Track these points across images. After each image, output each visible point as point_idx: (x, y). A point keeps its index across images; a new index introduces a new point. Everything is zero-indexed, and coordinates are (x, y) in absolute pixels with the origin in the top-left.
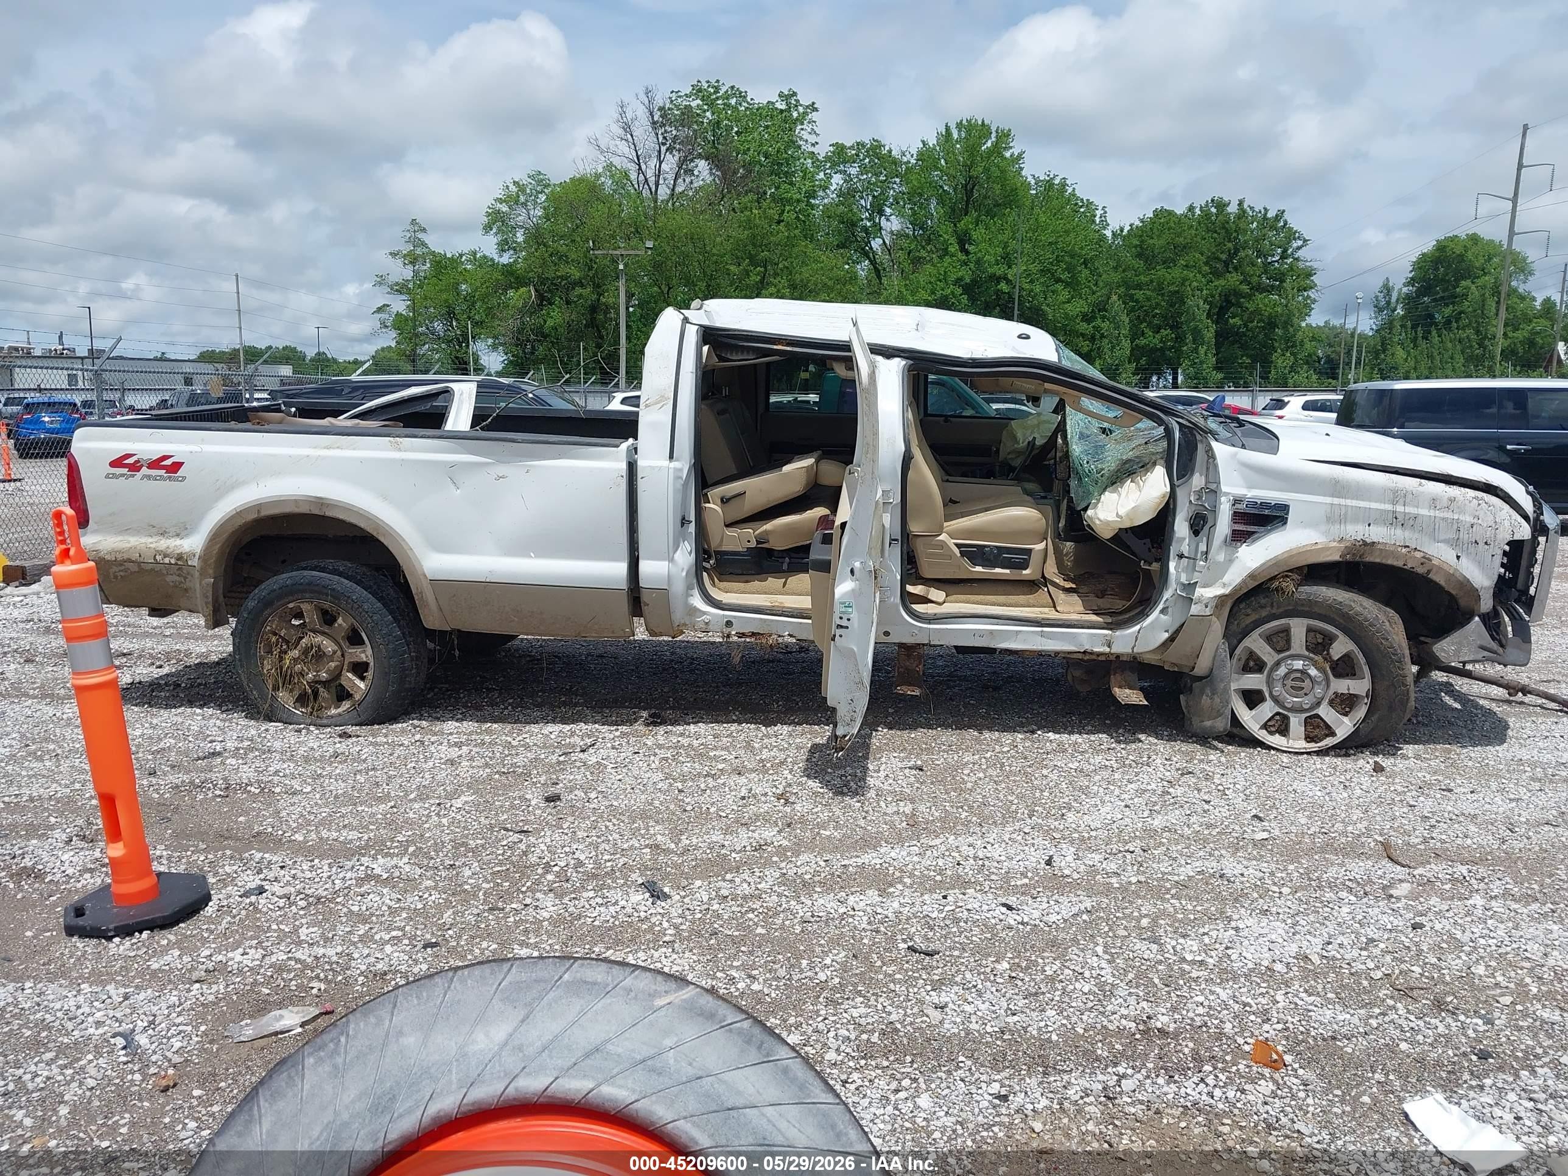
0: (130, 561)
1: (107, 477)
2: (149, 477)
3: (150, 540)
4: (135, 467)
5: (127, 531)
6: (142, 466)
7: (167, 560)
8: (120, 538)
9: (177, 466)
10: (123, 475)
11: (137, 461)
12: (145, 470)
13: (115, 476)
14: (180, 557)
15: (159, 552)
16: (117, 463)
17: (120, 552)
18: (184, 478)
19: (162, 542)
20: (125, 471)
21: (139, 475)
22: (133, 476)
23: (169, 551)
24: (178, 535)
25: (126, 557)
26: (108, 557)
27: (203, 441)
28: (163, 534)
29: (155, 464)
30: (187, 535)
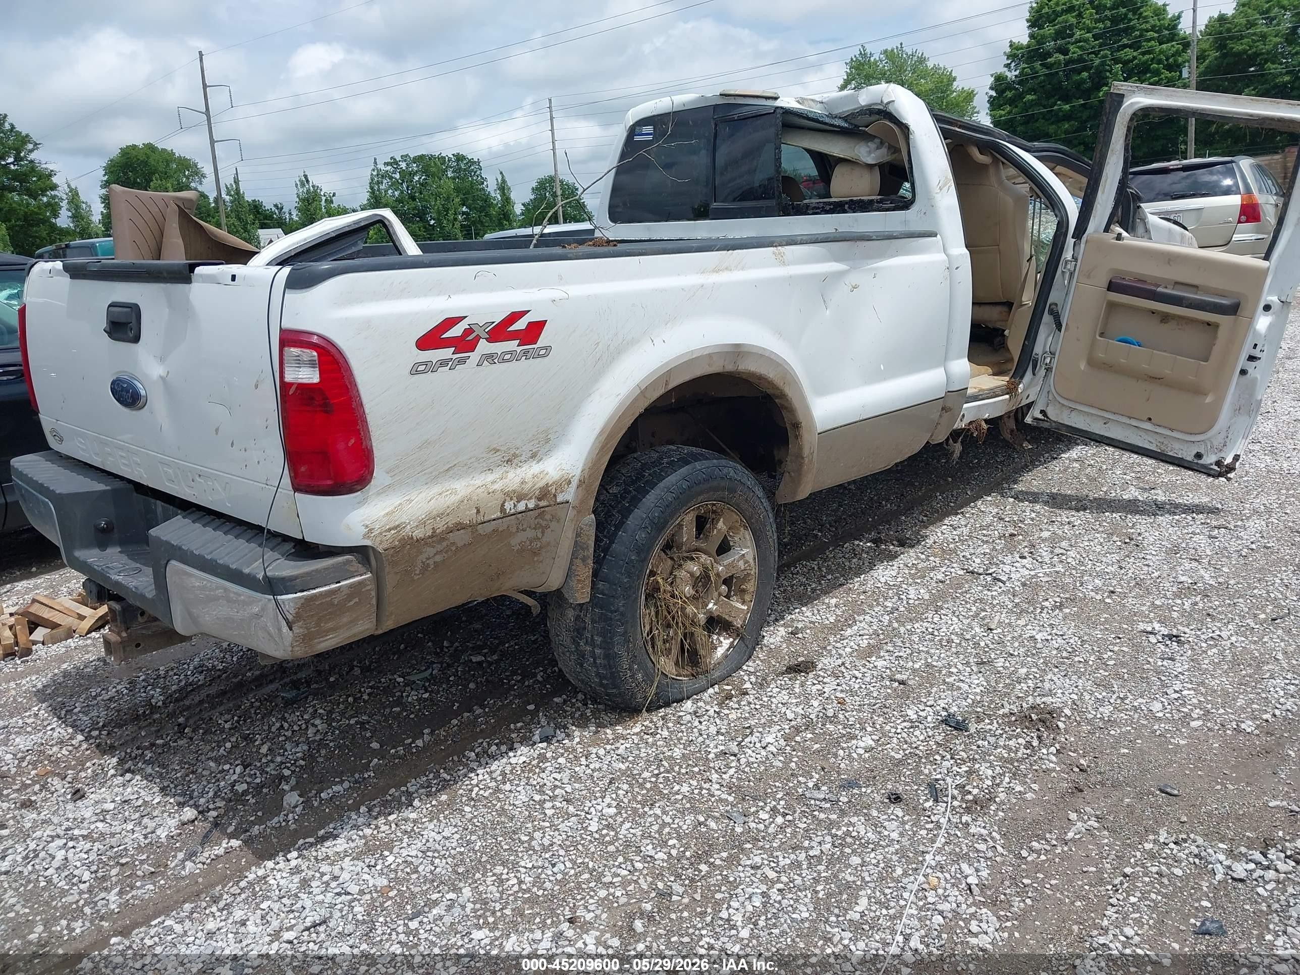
0: (460, 527)
1: (415, 371)
2: (490, 358)
3: (490, 477)
4: (466, 344)
5: (450, 471)
6: (478, 338)
7: (521, 507)
8: (436, 489)
9: (536, 328)
10: (443, 363)
11: (468, 331)
12: (484, 346)
13: (430, 367)
14: (544, 493)
15: (508, 495)
16: (430, 341)
17: (440, 515)
18: (548, 349)
19: (511, 475)
20: (447, 353)
21: (474, 356)
22: (462, 361)
23: (527, 487)
24: (533, 456)
25: (452, 520)
26: (418, 534)
27: (561, 279)
28: (510, 460)
29: (499, 332)
30: (548, 453)
